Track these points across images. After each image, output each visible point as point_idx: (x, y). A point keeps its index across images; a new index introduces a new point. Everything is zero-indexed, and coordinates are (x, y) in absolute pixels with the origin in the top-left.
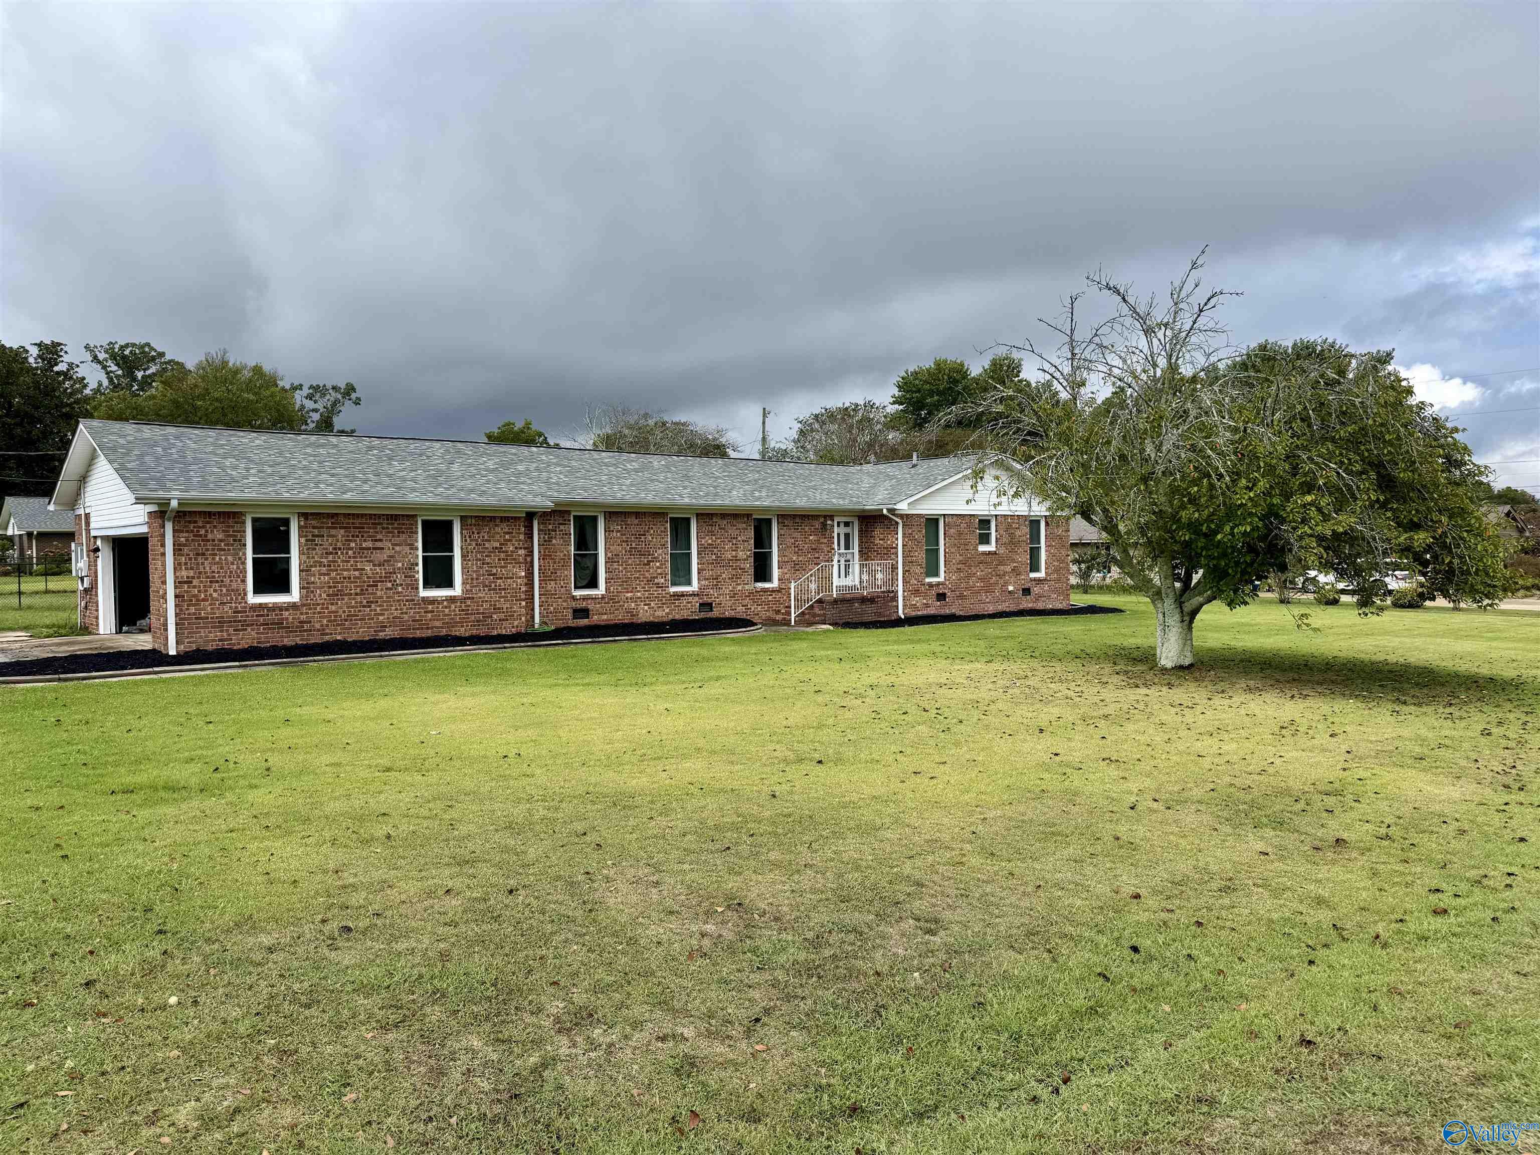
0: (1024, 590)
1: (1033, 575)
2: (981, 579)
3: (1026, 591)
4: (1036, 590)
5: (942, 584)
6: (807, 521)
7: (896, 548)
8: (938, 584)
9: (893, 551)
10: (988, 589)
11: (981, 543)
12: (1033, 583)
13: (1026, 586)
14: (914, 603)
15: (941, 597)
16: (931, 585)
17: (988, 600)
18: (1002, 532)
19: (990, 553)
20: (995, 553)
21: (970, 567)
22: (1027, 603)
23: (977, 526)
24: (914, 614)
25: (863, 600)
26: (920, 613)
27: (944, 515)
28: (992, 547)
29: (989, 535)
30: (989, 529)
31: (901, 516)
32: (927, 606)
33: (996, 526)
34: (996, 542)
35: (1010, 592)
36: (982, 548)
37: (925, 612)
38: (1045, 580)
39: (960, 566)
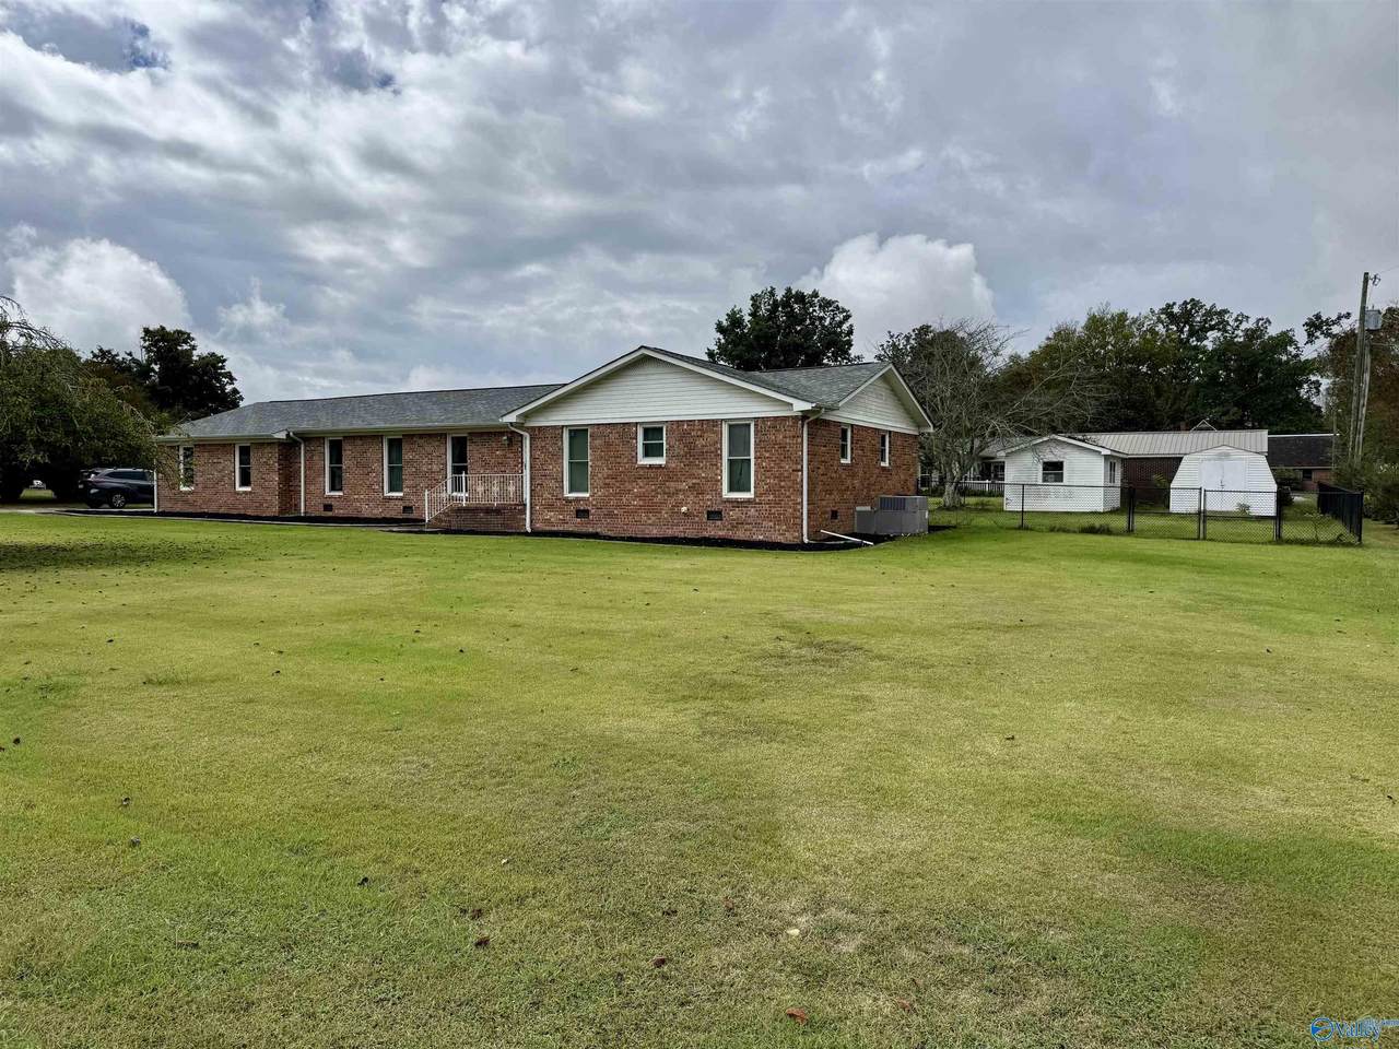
0: (709, 513)
1: (733, 495)
2: (640, 497)
3: (714, 515)
4: (732, 514)
5: (587, 500)
8: (579, 500)
10: (651, 508)
11: (646, 455)
12: (730, 505)
13: (716, 509)
14: (547, 517)
15: (583, 514)
16: (568, 500)
18: (679, 442)
19: (660, 467)
20: (666, 467)
21: (622, 481)
22: (714, 530)
23: (641, 435)
24: (547, 527)
26: (554, 529)
27: (589, 425)
28: (661, 460)
29: (658, 446)
30: (660, 438)
32: (564, 522)
33: (666, 434)
34: (666, 453)
35: (683, 514)
37: (560, 527)
38: (754, 502)
39: (607, 481)
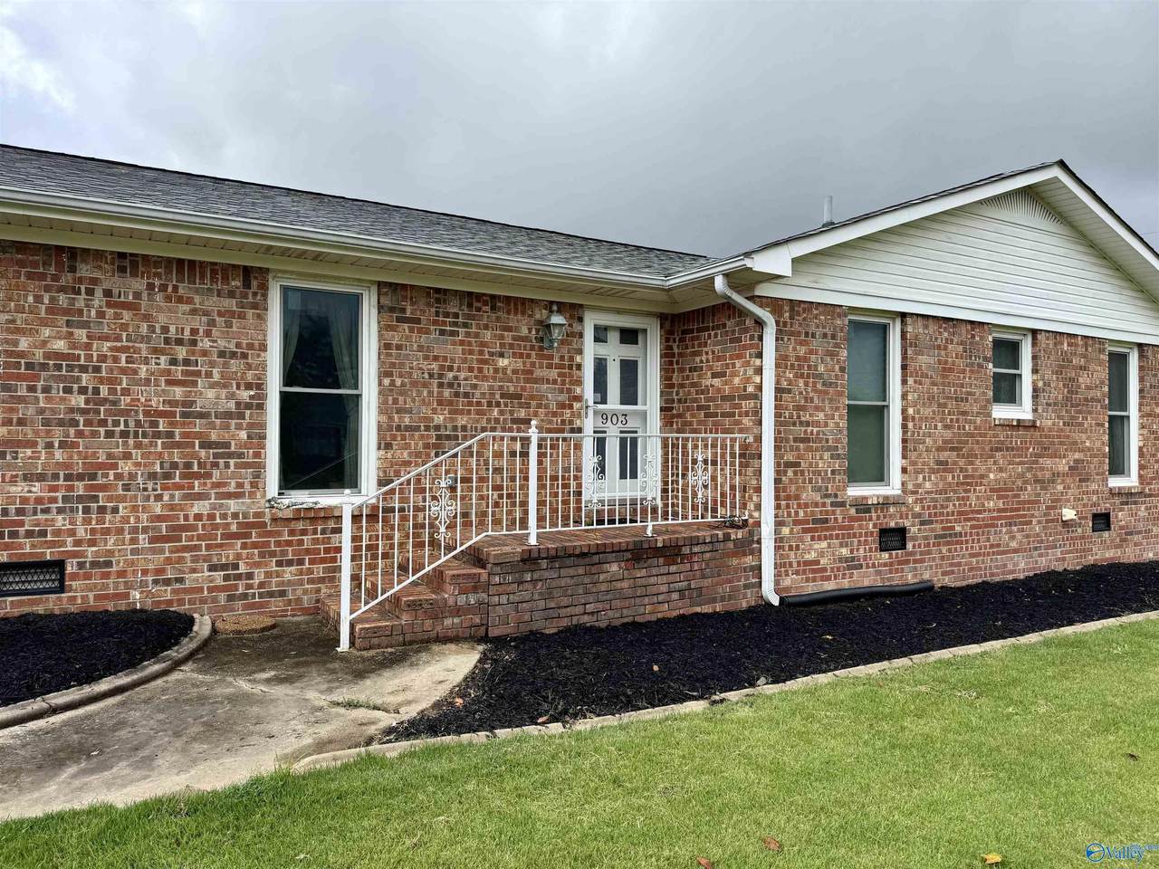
0: (1095, 516)
1: (1115, 482)
2: (999, 491)
3: (1102, 521)
4: (1121, 517)
5: (896, 502)
6: (487, 315)
7: (757, 396)
8: (885, 503)
9: (748, 405)
10: (1015, 515)
11: (997, 399)
12: (1117, 501)
13: (1101, 509)
14: (812, 556)
15: (893, 538)
16: (863, 507)
17: (1014, 544)
18: (1048, 375)
19: (1020, 425)
20: (1032, 426)
21: (971, 457)
22: (1101, 549)
23: (989, 354)
24: (811, 588)
25: (640, 553)
26: (830, 586)
27: (903, 315)
28: (1022, 411)
29: (1015, 379)
30: (1016, 365)
31: (775, 305)
32: (852, 564)
33: (1034, 358)
34: (1035, 397)
35: (1066, 524)
36: (1001, 412)
37: (846, 584)
38: (1141, 493)
39: (944, 455)
